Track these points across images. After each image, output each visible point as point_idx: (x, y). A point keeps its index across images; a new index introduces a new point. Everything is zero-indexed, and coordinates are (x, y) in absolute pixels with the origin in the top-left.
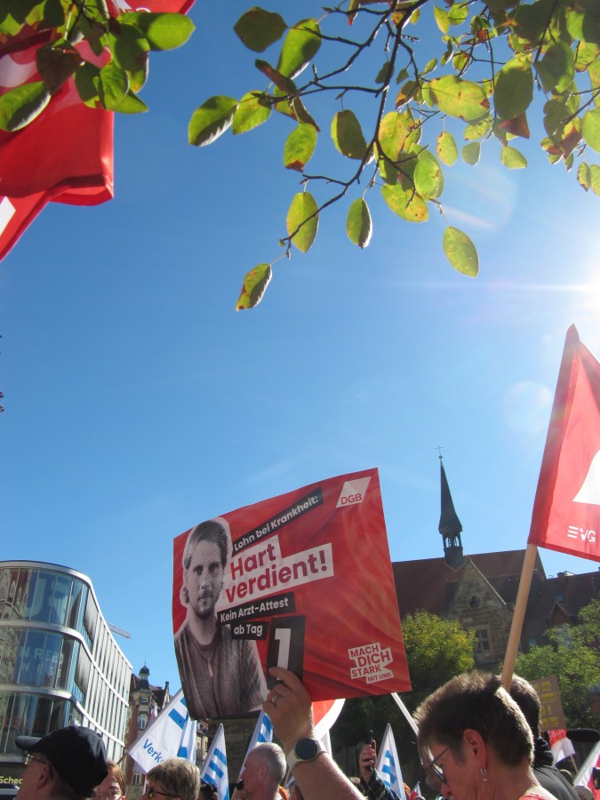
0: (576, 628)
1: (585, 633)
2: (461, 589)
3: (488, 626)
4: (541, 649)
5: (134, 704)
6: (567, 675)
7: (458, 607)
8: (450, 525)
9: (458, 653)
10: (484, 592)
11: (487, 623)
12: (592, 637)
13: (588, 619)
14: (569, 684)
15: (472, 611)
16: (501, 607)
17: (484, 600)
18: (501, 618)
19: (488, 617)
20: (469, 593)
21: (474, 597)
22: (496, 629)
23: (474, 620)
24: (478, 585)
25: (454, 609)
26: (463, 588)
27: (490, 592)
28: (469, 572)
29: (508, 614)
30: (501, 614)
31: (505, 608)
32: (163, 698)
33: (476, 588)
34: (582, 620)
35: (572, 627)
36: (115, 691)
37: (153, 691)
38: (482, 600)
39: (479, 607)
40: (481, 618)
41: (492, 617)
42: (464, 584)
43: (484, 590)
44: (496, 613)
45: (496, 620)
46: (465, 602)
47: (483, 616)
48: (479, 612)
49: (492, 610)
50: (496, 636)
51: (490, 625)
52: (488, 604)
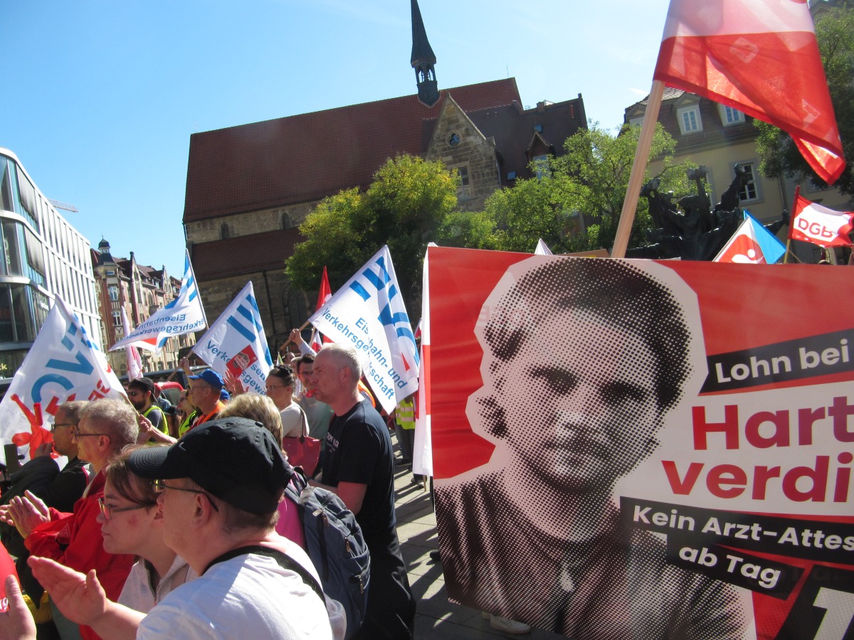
0: (559, 159)
1: (569, 163)
2: (439, 126)
3: (467, 163)
4: (526, 181)
5: (100, 278)
6: (550, 205)
7: (438, 146)
8: (423, 56)
9: (443, 193)
10: (464, 128)
11: (467, 160)
12: (575, 166)
13: (573, 149)
14: (550, 213)
15: (452, 149)
16: (481, 142)
17: (463, 136)
18: (480, 154)
19: (468, 154)
20: (448, 130)
21: (453, 135)
22: (476, 165)
23: (453, 157)
24: (457, 121)
25: (433, 149)
26: (442, 126)
27: (469, 128)
28: (448, 109)
29: (488, 149)
30: (481, 150)
31: (485, 143)
32: (131, 268)
33: (455, 124)
34: (567, 150)
35: (554, 158)
36: (77, 268)
37: (118, 263)
38: (461, 137)
39: (459, 144)
40: (461, 156)
41: (472, 153)
42: (443, 121)
43: (464, 126)
44: (476, 148)
45: (476, 156)
46: (444, 140)
47: (462, 153)
48: (458, 149)
49: (472, 146)
50: (476, 172)
51: (470, 162)
52: (468, 141)
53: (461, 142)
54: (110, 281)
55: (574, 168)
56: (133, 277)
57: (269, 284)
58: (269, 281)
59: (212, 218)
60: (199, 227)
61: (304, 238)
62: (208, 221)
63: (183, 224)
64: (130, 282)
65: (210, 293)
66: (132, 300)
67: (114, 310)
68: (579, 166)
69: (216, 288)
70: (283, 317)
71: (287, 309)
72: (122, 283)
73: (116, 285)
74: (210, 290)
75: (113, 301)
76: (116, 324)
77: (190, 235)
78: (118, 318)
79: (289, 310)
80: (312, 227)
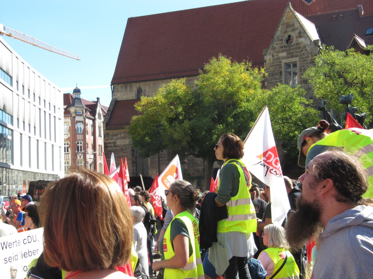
2: (280, 29)
3: (296, 59)
5: (71, 116)
7: (277, 44)
10: (297, 31)
11: (297, 56)
15: (289, 47)
16: (309, 43)
17: (296, 38)
18: (308, 52)
19: (298, 52)
20: (286, 32)
21: (290, 36)
22: (304, 61)
23: (288, 54)
24: (293, 25)
25: (273, 46)
26: (282, 28)
27: (302, 31)
28: (287, 15)
29: (314, 49)
30: (308, 49)
31: (312, 44)
32: (96, 110)
33: (291, 28)
36: (47, 109)
37: (86, 106)
38: (295, 38)
39: (293, 44)
40: (293, 53)
41: (301, 51)
42: (282, 25)
43: (298, 29)
44: (305, 48)
45: (304, 53)
46: (282, 40)
47: (294, 51)
48: (292, 47)
49: (302, 45)
50: (303, 66)
51: (299, 58)
52: (299, 41)
53: (294, 42)
54: (78, 118)
56: (97, 116)
63: (111, 85)
64: (94, 120)
65: (118, 139)
66: (94, 134)
67: (78, 140)
69: (123, 135)
72: (87, 120)
73: (82, 122)
74: (119, 136)
75: (78, 134)
76: (78, 151)
78: (81, 146)
80: (143, 106)
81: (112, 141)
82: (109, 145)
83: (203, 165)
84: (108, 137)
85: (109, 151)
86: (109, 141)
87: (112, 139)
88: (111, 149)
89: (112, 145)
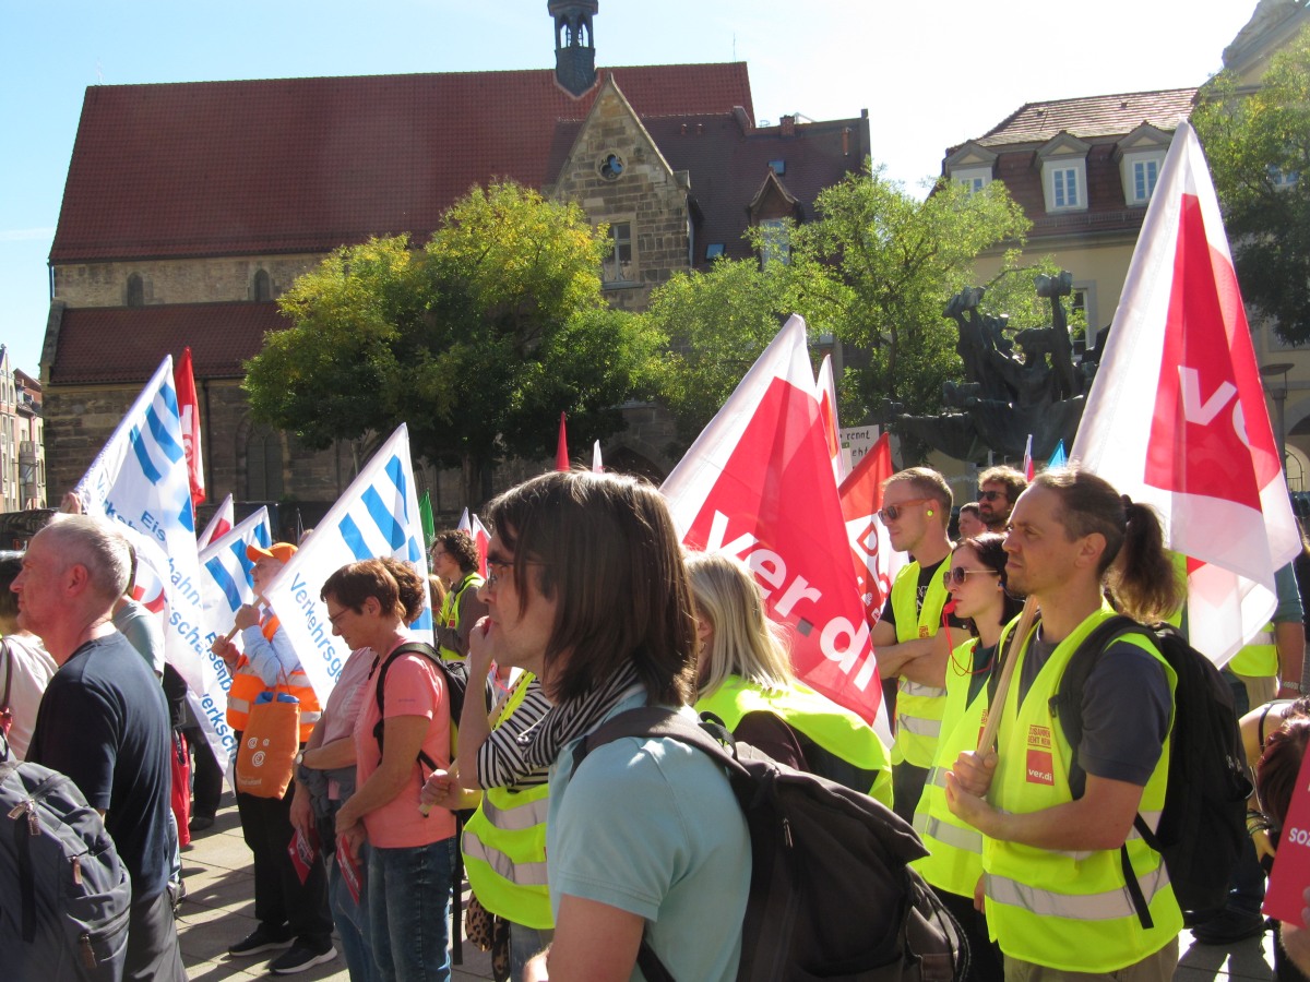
0: (804, 229)
1: (823, 235)
2: (586, 137)
3: (631, 217)
4: (735, 264)
7: (577, 175)
9: (572, 267)
10: (633, 147)
11: (631, 209)
12: (833, 247)
13: (832, 212)
15: (604, 183)
16: (662, 179)
17: (629, 163)
18: (659, 202)
19: (635, 198)
20: (601, 147)
21: (611, 157)
22: (649, 222)
23: (607, 202)
24: (622, 130)
25: (569, 179)
26: (591, 137)
27: (644, 147)
28: (606, 104)
29: (674, 193)
30: (661, 192)
31: (670, 181)
33: (617, 137)
34: (821, 213)
35: (797, 226)
38: (626, 163)
39: (620, 177)
40: (620, 200)
41: (642, 197)
42: (593, 127)
43: (633, 142)
44: (652, 189)
45: (650, 204)
46: (591, 166)
47: (624, 195)
48: (618, 186)
49: (644, 183)
50: (646, 235)
51: (637, 215)
52: (638, 173)
53: (624, 174)
55: (830, 248)
57: (212, 406)
58: (214, 400)
59: (111, 260)
60: (81, 275)
61: (287, 322)
62: (102, 265)
63: (50, 265)
65: (87, 412)
68: (841, 247)
69: (100, 403)
70: (234, 477)
71: (243, 462)
74: (89, 404)
77: (60, 289)
79: (247, 464)
80: (305, 301)
81: (69, 417)
82: (60, 428)
83: (336, 484)
84: (57, 406)
85: (58, 447)
86: (60, 417)
87: (70, 413)
88: (65, 438)
89: (70, 427)
